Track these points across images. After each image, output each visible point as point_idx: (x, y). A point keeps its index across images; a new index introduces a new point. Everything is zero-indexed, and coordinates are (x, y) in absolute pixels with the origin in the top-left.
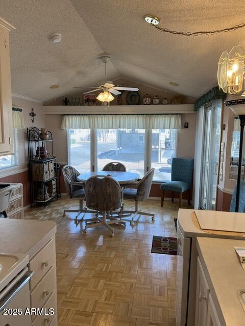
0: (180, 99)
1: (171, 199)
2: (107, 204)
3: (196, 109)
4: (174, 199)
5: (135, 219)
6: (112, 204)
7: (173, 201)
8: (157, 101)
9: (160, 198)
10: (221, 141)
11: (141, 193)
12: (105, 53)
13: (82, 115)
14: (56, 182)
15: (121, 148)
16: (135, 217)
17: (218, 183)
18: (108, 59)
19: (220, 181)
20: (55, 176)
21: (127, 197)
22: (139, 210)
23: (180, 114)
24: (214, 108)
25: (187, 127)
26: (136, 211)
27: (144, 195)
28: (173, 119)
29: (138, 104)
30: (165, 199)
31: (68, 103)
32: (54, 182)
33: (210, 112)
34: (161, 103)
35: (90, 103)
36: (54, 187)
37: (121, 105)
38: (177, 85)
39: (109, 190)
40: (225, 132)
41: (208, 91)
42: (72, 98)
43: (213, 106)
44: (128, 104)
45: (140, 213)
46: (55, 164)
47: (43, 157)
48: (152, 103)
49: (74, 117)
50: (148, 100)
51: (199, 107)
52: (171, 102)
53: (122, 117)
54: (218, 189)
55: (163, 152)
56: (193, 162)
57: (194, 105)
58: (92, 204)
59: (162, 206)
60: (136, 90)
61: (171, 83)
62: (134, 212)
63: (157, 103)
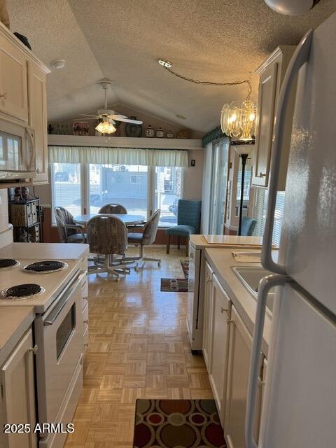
0: (186, 133)
1: (177, 246)
2: (111, 247)
3: (204, 145)
4: (181, 246)
5: (140, 266)
6: (117, 247)
7: (179, 248)
8: (161, 134)
9: (165, 246)
10: (228, 180)
11: (147, 236)
12: (106, 79)
13: (71, 146)
14: (40, 228)
15: (106, 192)
16: (140, 263)
17: (225, 222)
18: (109, 85)
19: (227, 220)
20: (38, 221)
21: (131, 240)
22: (144, 256)
23: (186, 150)
24: (222, 145)
25: (193, 165)
26: (140, 258)
27: (150, 237)
28: (179, 155)
29: (140, 136)
30: (171, 246)
31: (52, 132)
32: (37, 229)
33: (218, 149)
34: (165, 137)
35: (80, 133)
36: (37, 234)
37: (119, 136)
38: (184, 118)
39: (115, 231)
40: (232, 171)
41: (215, 128)
42: (58, 126)
43: (220, 143)
44: (128, 136)
45: (145, 259)
46: (38, 207)
47: (25, 196)
48: (155, 136)
49: (60, 149)
50: (151, 132)
51: (207, 143)
52: (176, 136)
53: (120, 150)
54: (225, 227)
55: (163, 197)
56: (200, 204)
57: (201, 140)
58: (95, 247)
59: (168, 253)
60: (140, 123)
61: (178, 116)
62: (138, 259)
63: (161, 136)
